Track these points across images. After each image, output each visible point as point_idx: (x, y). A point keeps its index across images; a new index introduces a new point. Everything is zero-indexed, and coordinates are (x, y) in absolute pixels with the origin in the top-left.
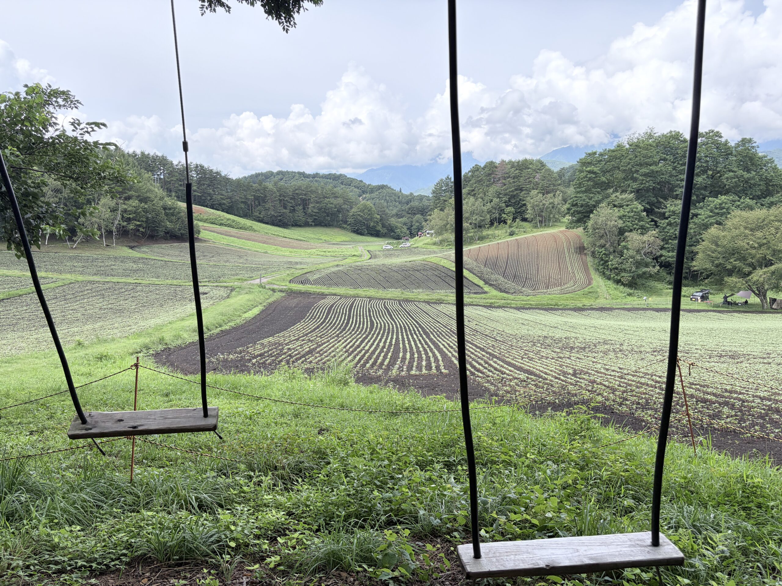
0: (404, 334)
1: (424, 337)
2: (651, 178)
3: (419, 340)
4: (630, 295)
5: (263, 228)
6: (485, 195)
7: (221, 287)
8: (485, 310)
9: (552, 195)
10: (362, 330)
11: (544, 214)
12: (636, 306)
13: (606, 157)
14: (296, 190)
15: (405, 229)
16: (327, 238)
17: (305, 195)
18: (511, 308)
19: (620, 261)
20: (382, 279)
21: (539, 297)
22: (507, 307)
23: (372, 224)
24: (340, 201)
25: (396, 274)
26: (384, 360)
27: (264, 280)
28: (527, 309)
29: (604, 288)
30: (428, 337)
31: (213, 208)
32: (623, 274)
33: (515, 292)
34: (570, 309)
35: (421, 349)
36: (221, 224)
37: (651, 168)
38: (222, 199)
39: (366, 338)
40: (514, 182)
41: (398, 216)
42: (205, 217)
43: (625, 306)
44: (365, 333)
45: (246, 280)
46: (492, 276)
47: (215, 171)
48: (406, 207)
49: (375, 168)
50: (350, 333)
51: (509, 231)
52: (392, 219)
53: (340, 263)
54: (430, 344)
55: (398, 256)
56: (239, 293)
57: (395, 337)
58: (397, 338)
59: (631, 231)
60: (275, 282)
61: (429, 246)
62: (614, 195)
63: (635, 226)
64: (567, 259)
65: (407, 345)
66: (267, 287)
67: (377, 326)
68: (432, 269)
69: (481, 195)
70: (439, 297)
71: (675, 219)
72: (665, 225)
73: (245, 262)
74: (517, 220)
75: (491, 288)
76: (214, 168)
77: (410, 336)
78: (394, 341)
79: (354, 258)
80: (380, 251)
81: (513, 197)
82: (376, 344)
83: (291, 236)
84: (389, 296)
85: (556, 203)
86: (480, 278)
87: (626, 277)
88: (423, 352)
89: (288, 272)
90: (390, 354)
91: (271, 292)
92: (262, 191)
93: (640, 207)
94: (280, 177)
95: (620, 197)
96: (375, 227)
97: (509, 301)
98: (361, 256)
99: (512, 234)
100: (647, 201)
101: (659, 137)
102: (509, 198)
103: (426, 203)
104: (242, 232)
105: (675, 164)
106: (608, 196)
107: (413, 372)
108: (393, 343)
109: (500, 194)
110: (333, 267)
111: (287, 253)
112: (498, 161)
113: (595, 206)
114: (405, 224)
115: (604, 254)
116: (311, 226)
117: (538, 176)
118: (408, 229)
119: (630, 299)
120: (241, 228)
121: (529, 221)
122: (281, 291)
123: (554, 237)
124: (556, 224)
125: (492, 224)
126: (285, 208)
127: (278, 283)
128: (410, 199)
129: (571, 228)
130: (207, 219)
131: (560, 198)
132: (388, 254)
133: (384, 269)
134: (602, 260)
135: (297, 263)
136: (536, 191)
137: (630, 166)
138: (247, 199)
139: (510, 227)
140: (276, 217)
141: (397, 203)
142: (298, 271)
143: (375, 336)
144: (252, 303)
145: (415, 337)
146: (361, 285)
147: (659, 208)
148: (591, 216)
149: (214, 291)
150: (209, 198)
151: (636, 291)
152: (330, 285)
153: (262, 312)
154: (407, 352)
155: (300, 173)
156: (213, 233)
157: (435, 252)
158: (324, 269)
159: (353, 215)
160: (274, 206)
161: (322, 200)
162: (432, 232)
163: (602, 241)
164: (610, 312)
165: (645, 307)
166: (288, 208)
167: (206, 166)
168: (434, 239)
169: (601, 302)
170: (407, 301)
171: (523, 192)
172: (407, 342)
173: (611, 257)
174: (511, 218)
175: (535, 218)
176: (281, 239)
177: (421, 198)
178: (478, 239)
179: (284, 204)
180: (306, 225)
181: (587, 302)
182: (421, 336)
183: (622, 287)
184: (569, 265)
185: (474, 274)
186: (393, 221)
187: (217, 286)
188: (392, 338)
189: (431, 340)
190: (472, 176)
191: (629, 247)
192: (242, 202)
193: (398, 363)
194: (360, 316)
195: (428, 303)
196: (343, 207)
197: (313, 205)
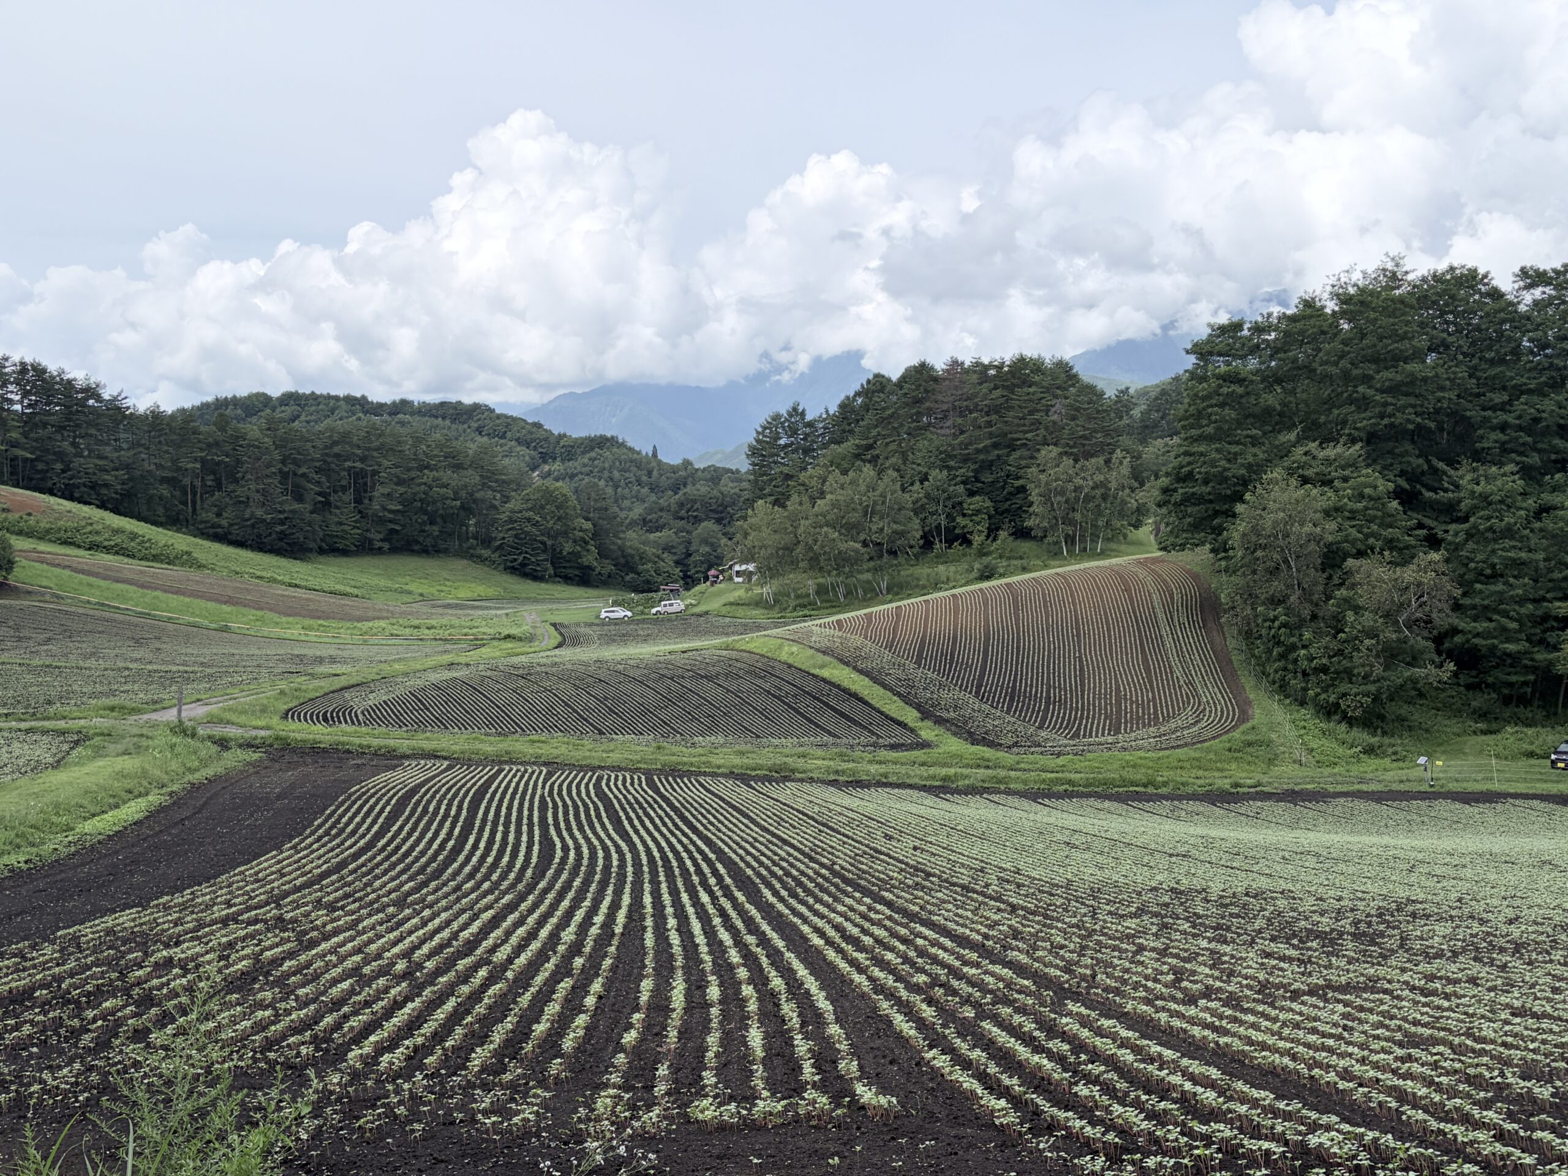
0: (664, 886)
1: (740, 897)
2: (1412, 400)
3: (723, 913)
4: (1370, 751)
5: (227, 559)
6: (905, 460)
7: (45, 732)
8: (930, 800)
9: (1101, 460)
10: (503, 877)
11: (1078, 516)
12: (1395, 787)
13: (1273, 335)
14: (335, 443)
15: (668, 563)
16: (425, 589)
17: (363, 459)
18: (1009, 792)
19: (1335, 646)
20: (593, 704)
21: (1094, 758)
22: (998, 792)
23: (568, 547)
24: (471, 477)
25: (640, 689)
26: (563, 1023)
27: (193, 712)
28: (1060, 796)
29: (1289, 731)
30: (755, 897)
31: (71, 498)
32: (1344, 687)
33: (1016, 744)
34: (1194, 797)
35: (734, 957)
36: (93, 547)
37: (1408, 367)
38: (103, 470)
39: (512, 907)
40: (989, 424)
41: (649, 524)
42: (44, 525)
43: (1364, 787)
44: (513, 886)
45: (134, 711)
46: (944, 694)
47: (80, 383)
48: (671, 500)
49: (579, 391)
50: (458, 888)
51: (977, 566)
52: (631, 534)
53: (463, 660)
54: (765, 927)
55: (646, 639)
56: (99, 753)
57: (626, 900)
58: (637, 904)
59: (1360, 554)
60: (234, 718)
61: (741, 611)
62: (1299, 451)
63: (1371, 541)
64: (1169, 642)
65: (675, 939)
66: (201, 731)
67: (564, 860)
68: (752, 672)
69: (893, 460)
70: (779, 760)
71: (1489, 518)
72: (1461, 537)
73: (149, 656)
74: (1003, 534)
75: (939, 730)
76: (78, 374)
77: (685, 897)
78: (621, 917)
79: (509, 645)
80: (591, 625)
81: (989, 466)
82: (544, 933)
83: (312, 582)
84: (615, 757)
85: (1113, 485)
86: (906, 699)
87: (1356, 697)
88: (742, 973)
89: (283, 685)
90: (597, 986)
91: (215, 749)
92: (228, 448)
93: (1384, 486)
94: (288, 411)
95: (1322, 454)
96: (578, 555)
97: (1002, 773)
98: (530, 639)
99: (987, 574)
100: (1398, 468)
101: (1424, 279)
102: (976, 471)
103: (728, 487)
104: (158, 570)
105: (1475, 361)
106: (1284, 453)
107: (705, 1110)
108: (618, 930)
109: (951, 457)
110: (434, 668)
111: (295, 632)
112: (939, 364)
113: (1245, 483)
114: (668, 548)
115: (1284, 625)
116: (380, 552)
117: (1059, 405)
118: (677, 563)
119: (1371, 764)
120: (155, 558)
121: (1034, 538)
122: (249, 745)
123: (1122, 578)
124: (1113, 546)
125: (927, 544)
126: (299, 498)
127: (243, 719)
128: (685, 475)
129: (1174, 546)
130: (48, 531)
131: (1125, 470)
132: (615, 632)
133: (603, 674)
134: (1279, 643)
135: (320, 660)
136: (1055, 451)
137: (1343, 363)
138: (179, 469)
139: (982, 554)
140: (269, 525)
141: (646, 490)
142: (316, 683)
143: (550, 897)
144: (128, 784)
145: (705, 898)
146: (523, 723)
147: (1434, 490)
148: (1240, 508)
149: (16, 744)
150: (59, 466)
151: (1386, 740)
152: (421, 725)
153: (153, 815)
154: (672, 970)
155: (350, 400)
156: (58, 570)
157: (759, 628)
158: (406, 674)
159: (511, 521)
160: (264, 493)
161: (413, 474)
162: (751, 567)
163: (1277, 586)
164: (1321, 806)
165: (1424, 788)
166: (309, 497)
167: (52, 368)
168: (757, 591)
169: (1285, 775)
170: (674, 772)
171: (1016, 455)
172: (672, 922)
173: (1307, 635)
174: (983, 527)
175: (1054, 527)
176: (280, 590)
177: (715, 475)
178: (889, 591)
179: (296, 486)
180: (364, 548)
181: (1245, 775)
182: (729, 895)
183: (1343, 727)
184: (1175, 661)
185: (885, 686)
186: (633, 539)
187: (28, 731)
188: (615, 906)
189: (767, 910)
190: (866, 407)
191: (1361, 602)
192: (164, 480)
193: (630, 1038)
194: (507, 825)
195: (743, 778)
196: (478, 495)
197: (386, 491)
